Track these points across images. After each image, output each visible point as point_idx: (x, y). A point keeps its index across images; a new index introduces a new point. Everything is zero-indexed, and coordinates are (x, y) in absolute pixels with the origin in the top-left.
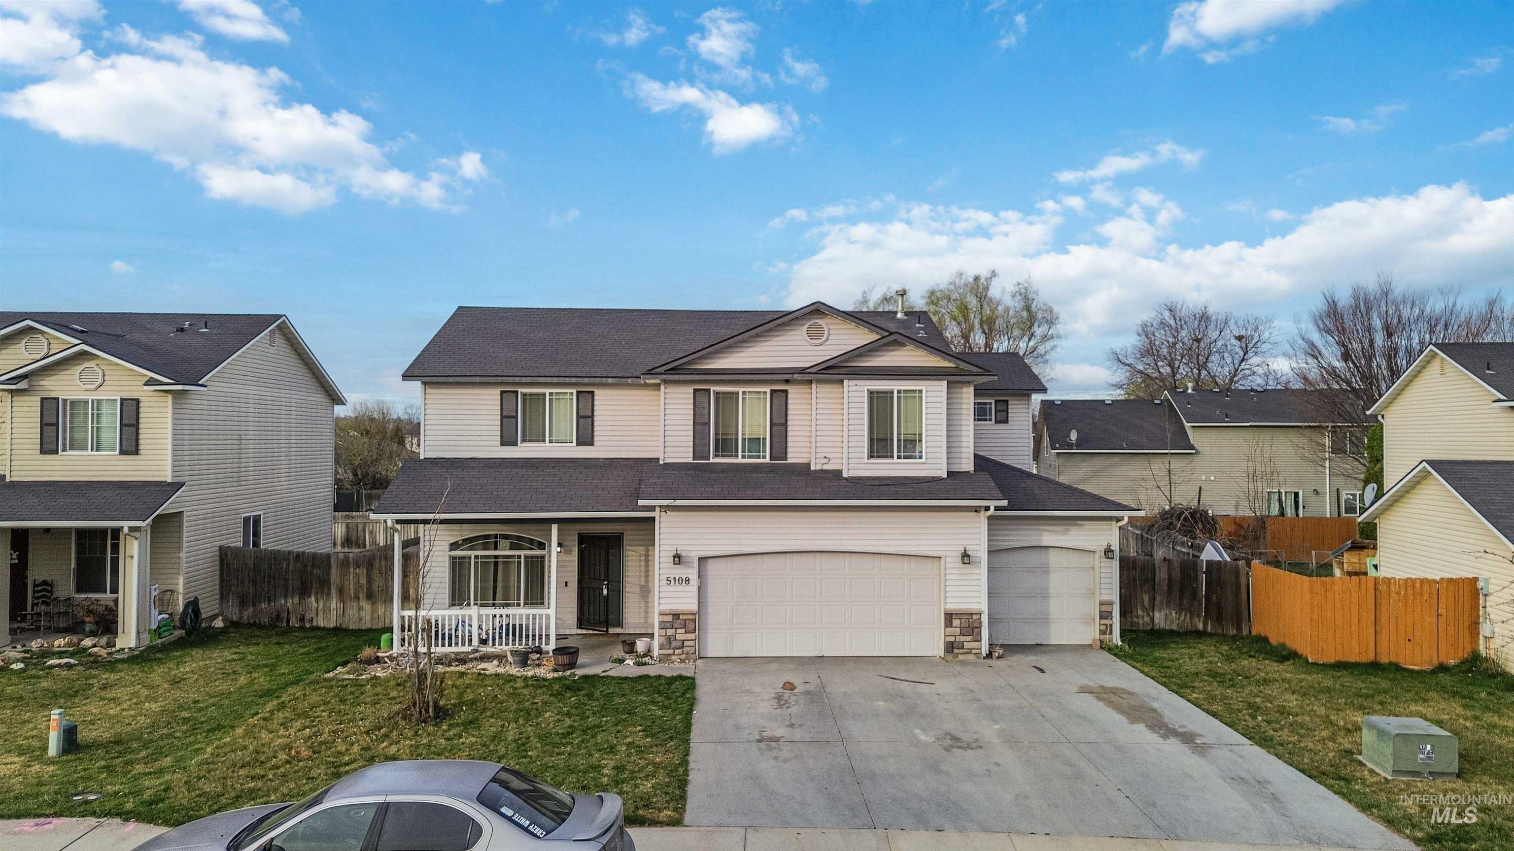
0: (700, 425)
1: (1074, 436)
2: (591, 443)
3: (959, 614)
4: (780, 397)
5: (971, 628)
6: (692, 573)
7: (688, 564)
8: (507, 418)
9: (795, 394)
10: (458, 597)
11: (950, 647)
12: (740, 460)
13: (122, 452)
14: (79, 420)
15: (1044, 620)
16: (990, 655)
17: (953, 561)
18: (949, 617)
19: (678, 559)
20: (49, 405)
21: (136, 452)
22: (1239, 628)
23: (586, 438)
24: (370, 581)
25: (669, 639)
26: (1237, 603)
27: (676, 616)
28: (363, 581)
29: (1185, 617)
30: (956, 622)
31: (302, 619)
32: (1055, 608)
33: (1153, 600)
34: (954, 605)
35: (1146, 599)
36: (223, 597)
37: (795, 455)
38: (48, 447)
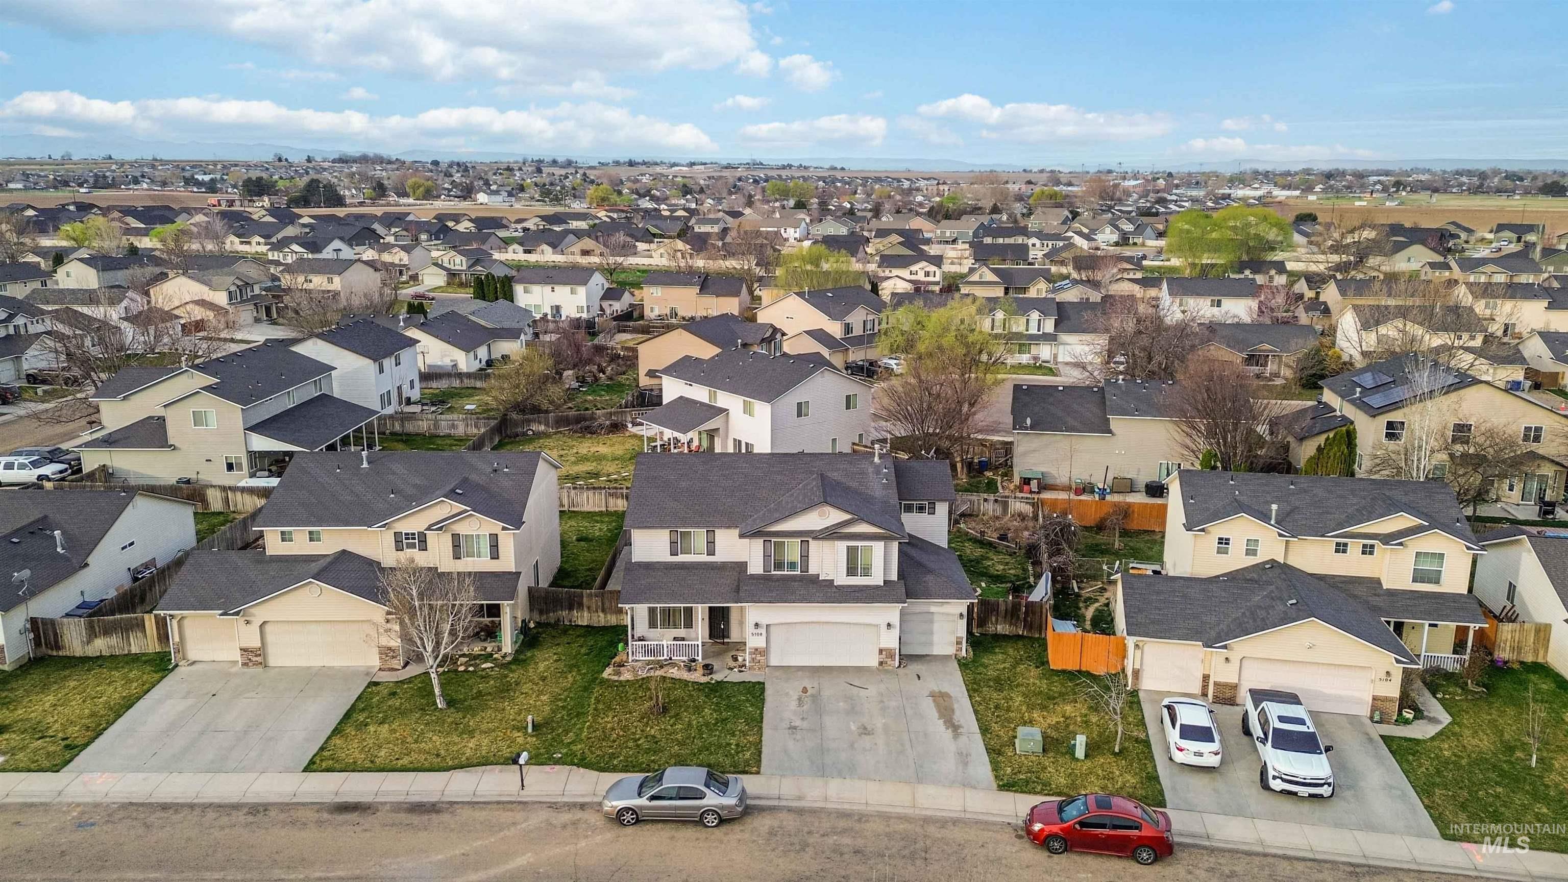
0: (766, 556)
1: (1029, 421)
2: (714, 555)
3: (886, 650)
4: (805, 544)
5: (891, 656)
6: (764, 631)
7: (762, 627)
8: (673, 543)
9: (813, 544)
10: (652, 624)
11: (881, 663)
12: (786, 573)
13: (492, 558)
14: (469, 543)
15: (931, 644)
16: (899, 666)
17: (884, 627)
18: (881, 651)
19: (757, 625)
20: (456, 537)
21: (498, 558)
22: (1040, 634)
23: (711, 552)
24: (603, 604)
25: (753, 659)
26: (1041, 622)
27: (756, 650)
28: (600, 604)
29: (1013, 628)
30: (884, 653)
31: (570, 621)
32: (936, 638)
33: (997, 620)
34: (882, 646)
35: (994, 619)
36: (531, 610)
37: (812, 570)
38: (457, 557)
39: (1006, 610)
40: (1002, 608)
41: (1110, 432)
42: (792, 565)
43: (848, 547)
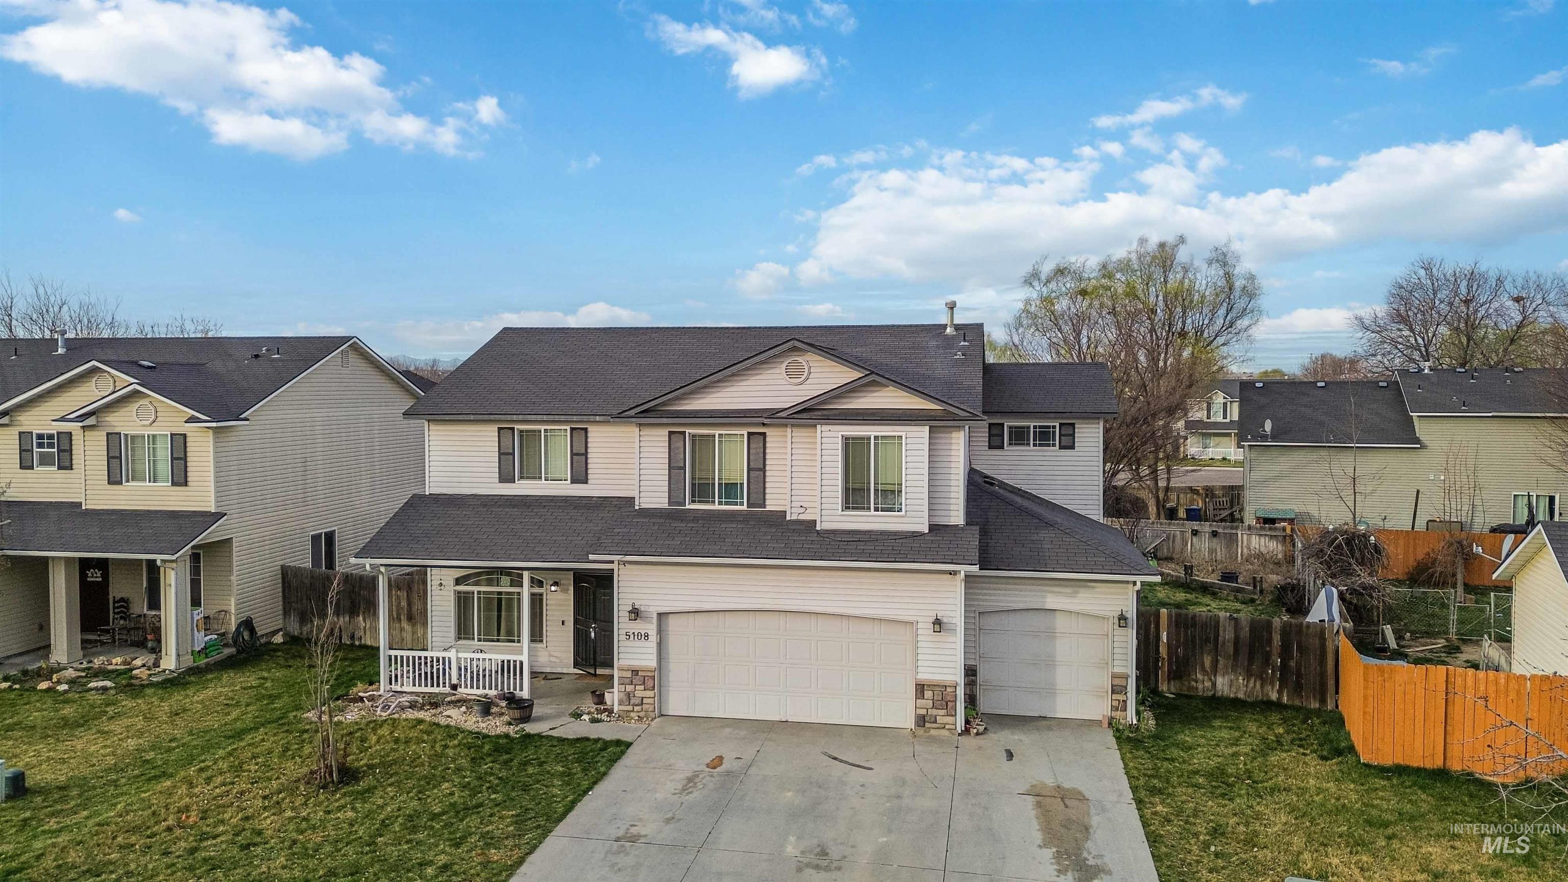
0: (675, 468)
1: (1268, 425)
2: (585, 481)
3: (933, 686)
5: (945, 702)
6: (651, 628)
7: (646, 619)
8: (504, 454)
9: (773, 436)
10: (463, 631)
11: (921, 721)
12: (717, 507)
13: (174, 484)
14: (138, 452)
15: (1050, 691)
16: (966, 731)
17: (925, 627)
18: (921, 689)
19: (635, 613)
20: (113, 438)
21: (186, 483)
22: (1323, 701)
23: (580, 476)
25: (628, 695)
26: (1323, 674)
27: (635, 672)
29: (1255, 686)
30: (928, 694)
31: (352, 637)
32: (1062, 677)
33: (1215, 663)
34: (925, 676)
35: (1207, 661)
36: (286, 613)
37: (773, 504)
38: (114, 479)
39: (1237, 642)
40: (1227, 634)
41: (1418, 441)
42: (730, 490)
43: (846, 440)
